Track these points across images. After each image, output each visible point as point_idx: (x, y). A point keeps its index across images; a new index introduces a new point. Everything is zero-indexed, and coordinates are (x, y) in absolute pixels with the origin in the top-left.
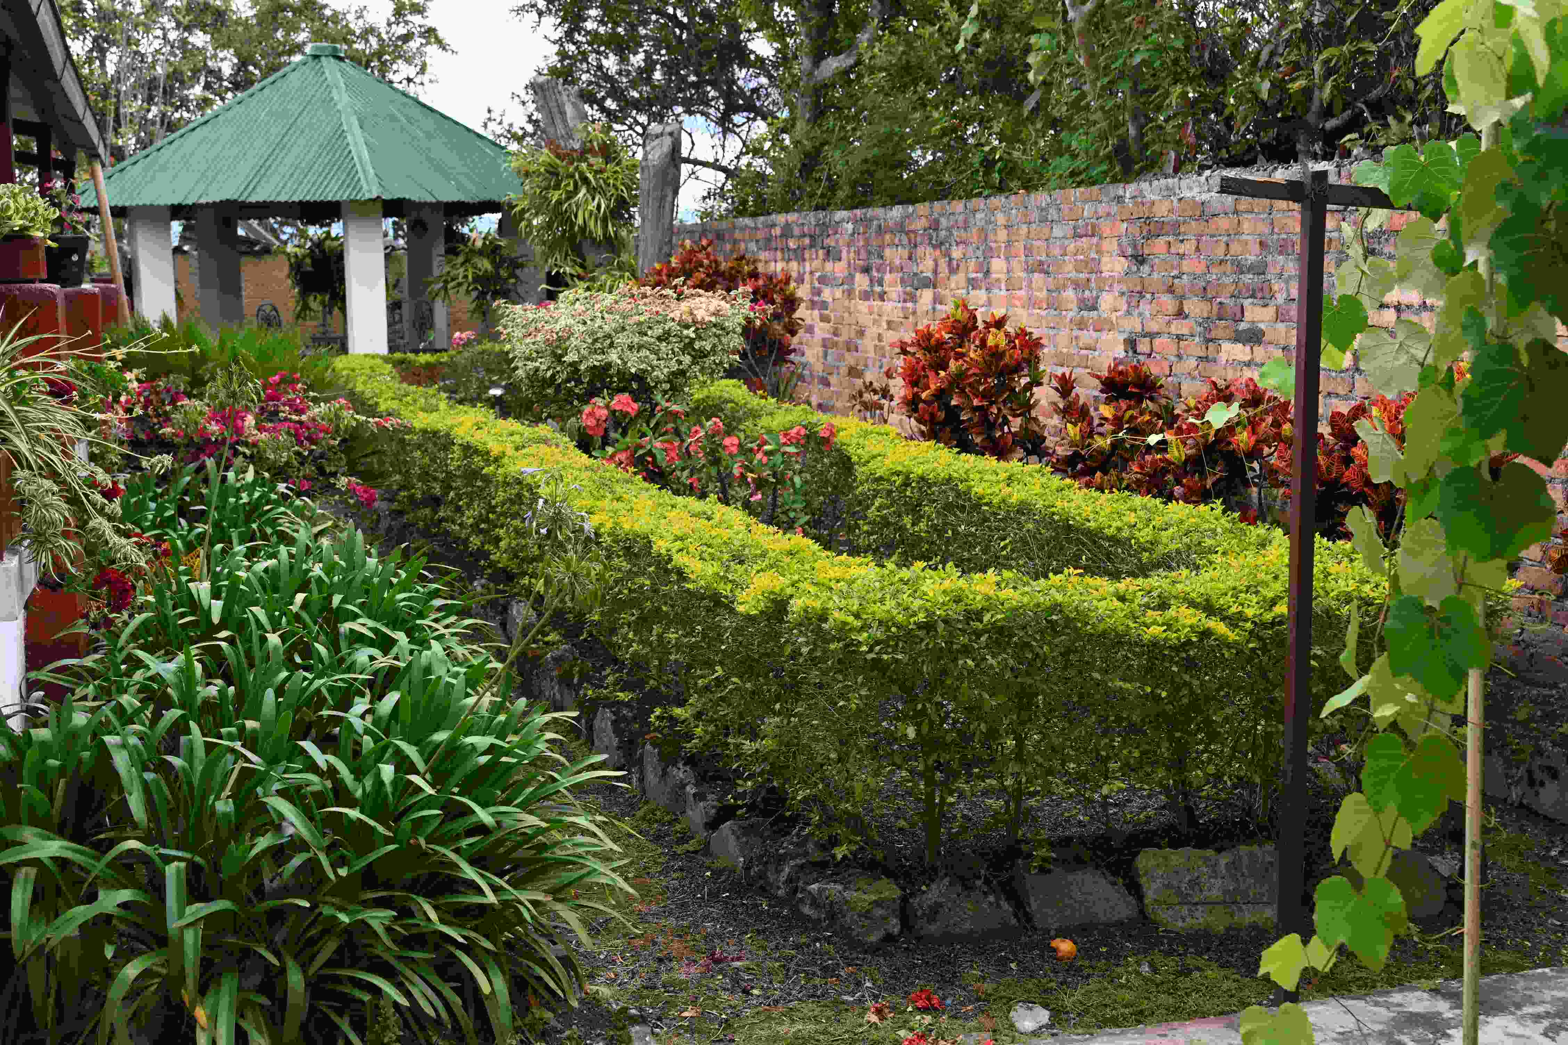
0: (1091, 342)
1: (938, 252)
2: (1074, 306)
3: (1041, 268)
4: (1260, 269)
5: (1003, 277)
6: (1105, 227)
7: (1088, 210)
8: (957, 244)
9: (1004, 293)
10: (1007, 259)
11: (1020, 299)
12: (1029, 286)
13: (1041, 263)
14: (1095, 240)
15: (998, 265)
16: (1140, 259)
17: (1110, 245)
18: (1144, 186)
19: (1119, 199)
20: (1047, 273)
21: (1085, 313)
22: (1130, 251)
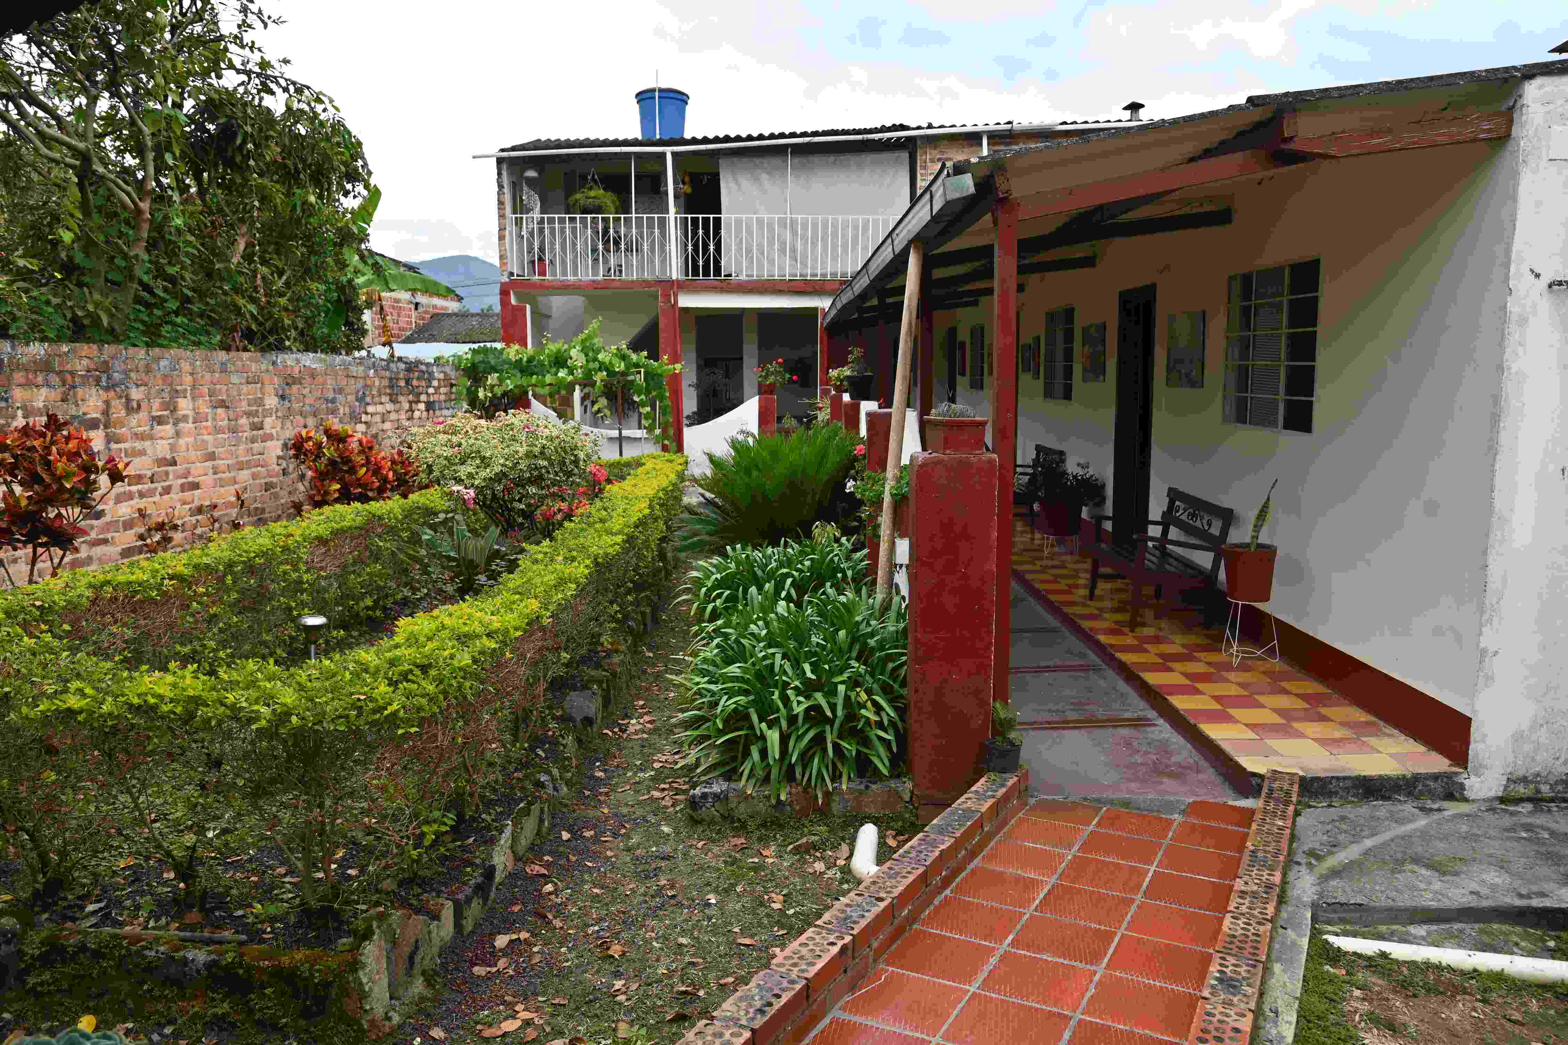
0: (261, 450)
1: (112, 394)
2: (247, 428)
3: (223, 404)
4: (333, 401)
5: (190, 413)
6: (266, 377)
7: (254, 367)
8: (137, 386)
9: (191, 425)
10: (193, 398)
11: (206, 428)
12: (214, 419)
13: (223, 401)
14: (259, 385)
15: (185, 405)
16: (283, 397)
17: (269, 389)
18: (286, 356)
19: (274, 363)
20: (228, 407)
21: (255, 432)
22: (281, 393)
